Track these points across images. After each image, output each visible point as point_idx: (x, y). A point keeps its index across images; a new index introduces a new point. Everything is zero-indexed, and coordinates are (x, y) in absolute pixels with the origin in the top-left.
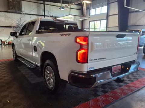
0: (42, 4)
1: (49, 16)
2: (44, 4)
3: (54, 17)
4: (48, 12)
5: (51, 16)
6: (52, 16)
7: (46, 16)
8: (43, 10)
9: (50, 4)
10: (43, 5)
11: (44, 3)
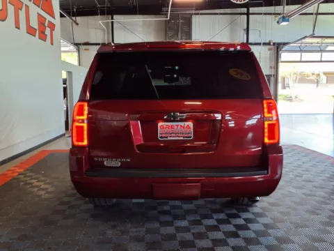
0: (242, 16)
1: (259, 44)
2: (248, 14)
3: (274, 44)
4: (258, 33)
5: (267, 41)
6: (269, 44)
7: (251, 44)
8: (244, 30)
9: (263, 12)
10: (245, 16)
11: (248, 10)
